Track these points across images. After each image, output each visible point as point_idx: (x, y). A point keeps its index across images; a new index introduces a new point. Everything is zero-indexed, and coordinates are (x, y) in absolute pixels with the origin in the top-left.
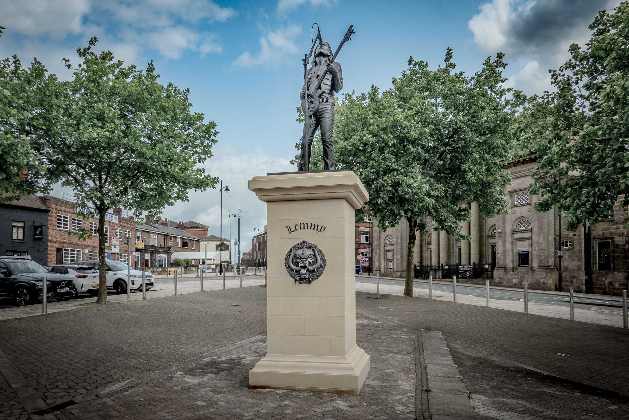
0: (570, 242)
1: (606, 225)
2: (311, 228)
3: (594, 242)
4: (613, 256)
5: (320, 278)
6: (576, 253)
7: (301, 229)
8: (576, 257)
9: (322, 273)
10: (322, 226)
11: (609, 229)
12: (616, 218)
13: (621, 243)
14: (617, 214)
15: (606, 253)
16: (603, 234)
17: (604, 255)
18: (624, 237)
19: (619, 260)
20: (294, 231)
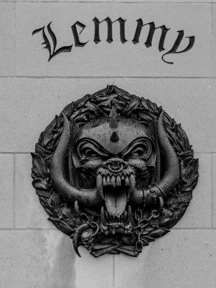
2: (136, 40)
5: (173, 231)
7: (97, 39)
9: (181, 215)
10: (181, 33)
20: (68, 48)
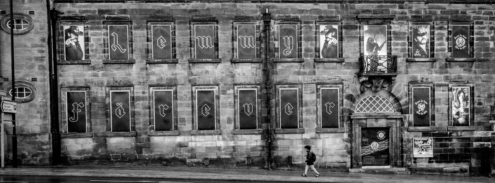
0: (27, 90)
1: (79, 69)
3: (62, 92)
4: (90, 113)
6: (38, 107)
8: (38, 112)
11: (84, 75)
12: (93, 61)
13: (100, 95)
14: (95, 56)
15: (79, 108)
16: (75, 82)
17: (76, 111)
18: (104, 88)
19: (98, 119)
